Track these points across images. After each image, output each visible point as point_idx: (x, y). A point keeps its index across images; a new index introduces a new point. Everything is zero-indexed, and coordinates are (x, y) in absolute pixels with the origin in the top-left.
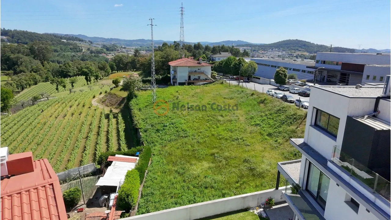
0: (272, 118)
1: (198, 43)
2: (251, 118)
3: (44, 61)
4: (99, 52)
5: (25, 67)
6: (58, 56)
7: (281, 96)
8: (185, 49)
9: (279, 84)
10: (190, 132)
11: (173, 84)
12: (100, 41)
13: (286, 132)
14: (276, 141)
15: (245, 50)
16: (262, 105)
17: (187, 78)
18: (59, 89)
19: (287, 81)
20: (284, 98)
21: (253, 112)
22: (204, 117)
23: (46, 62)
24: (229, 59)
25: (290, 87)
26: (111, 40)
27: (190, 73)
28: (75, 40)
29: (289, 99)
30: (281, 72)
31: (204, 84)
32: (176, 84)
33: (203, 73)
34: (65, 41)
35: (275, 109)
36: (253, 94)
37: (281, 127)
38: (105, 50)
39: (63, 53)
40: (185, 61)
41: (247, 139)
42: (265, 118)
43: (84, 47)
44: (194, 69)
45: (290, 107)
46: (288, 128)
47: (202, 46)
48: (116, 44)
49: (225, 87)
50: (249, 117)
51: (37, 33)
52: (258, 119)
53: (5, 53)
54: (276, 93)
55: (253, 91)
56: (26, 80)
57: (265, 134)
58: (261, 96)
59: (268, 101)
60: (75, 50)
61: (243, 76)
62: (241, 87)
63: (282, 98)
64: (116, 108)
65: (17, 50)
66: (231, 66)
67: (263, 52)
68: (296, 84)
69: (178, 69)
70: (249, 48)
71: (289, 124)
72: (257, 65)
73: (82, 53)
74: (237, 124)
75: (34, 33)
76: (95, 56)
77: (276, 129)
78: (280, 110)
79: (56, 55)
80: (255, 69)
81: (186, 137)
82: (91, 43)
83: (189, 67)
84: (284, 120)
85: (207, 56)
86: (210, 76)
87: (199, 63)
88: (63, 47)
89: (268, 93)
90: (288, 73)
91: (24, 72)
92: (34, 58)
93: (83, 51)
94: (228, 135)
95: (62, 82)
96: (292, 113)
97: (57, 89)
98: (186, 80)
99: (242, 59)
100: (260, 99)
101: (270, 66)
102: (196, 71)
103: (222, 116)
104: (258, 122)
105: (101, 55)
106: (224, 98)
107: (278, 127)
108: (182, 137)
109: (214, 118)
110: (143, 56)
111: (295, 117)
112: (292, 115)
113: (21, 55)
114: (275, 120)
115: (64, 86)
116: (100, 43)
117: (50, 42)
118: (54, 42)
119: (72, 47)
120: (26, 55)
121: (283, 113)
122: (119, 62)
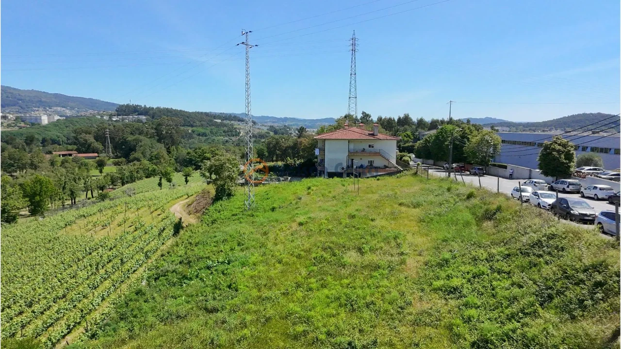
0: (507, 269)
2: (440, 266)
3: (172, 145)
4: (262, 136)
6: (205, 142)
8: (381, 125)
16: (487, 224)
17: (345, 164)
19: (574, 169)
21: (455, 245)
23: (174, 147)
27: (352, 152)
29: (577, 211)
32: (323, 175)
33: (377, 154)
35: (524, 239)
36: (470, 196)
39: (214, 138)
42: (484, 268)
43: (243, 129)
45: (578, 237)
50: (434, 260)
52: (463, 268)
54: (536, 194)
55: (476, 189)
58: (488, 200)
59: (506, 214)
61: (471, 164)
62: (451, 182)
63: (552, 207)
66: (447, 143)
68: (600, 177)
69: (327, 146)
71: (572, 306)
78: (539, 244)
79: (203, 140)
82: (255, 123)
83: (349, 141)
84: (550, 283)
86: (394, 162)
87: (372, 135)
91: (139, 160)
93: (241, 135)
95: (167, 173)
98: (343, 169)
100: (486, 208)
102: (364, 150)
104: (456, 282)
106: (400, 204)
107: (522, 311)
110: (308, 136)
112: (585, 271)
113: (141, 137)
114: (515, 279)
115: (169, 181)
116: (270, 124)
117: (198, 123)
118: (203, 123)
119: (226, 129)
120: (150, 137)
121: (548, 258)
122: (275, 146)
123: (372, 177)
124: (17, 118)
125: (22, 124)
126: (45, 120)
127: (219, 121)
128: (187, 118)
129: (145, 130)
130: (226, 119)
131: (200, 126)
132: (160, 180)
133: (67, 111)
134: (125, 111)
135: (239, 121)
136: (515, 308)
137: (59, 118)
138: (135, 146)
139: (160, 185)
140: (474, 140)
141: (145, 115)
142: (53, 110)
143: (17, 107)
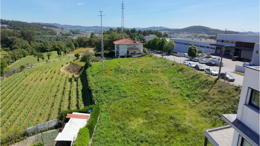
1: (134, 28)
2: (173, 83)
3: (31, 41)
4: (67, 35)
5: (18, 45)
6: (40, 38)
7: (194, 66)
8: (125, 32)
9: (191, 56)
10: (129, 94)
11: (116, 57)
12: (69, 27)
13: (201, 94)
14: (194, 101)
15: (165, 33)
16: (180, 72)
17: (126, 53)
18: (40, 60)
19: (197, 54)
20: (197, 68)
21: (174, 78)
22: (139, 81)
23: (32, 42)
24: (155, 39)
25: (199, 59)
26: (76, 27)
27: (129, 49)
28: (51, 27)
29: (200, 68)
30: (193, 48)
31: (138, 57)
32: (118, 57)
33: (137, 49)
34: (45, 27)
35: (191, 76)
36: (173, 65)
37: (196, 90)
38: (72, 33)
39: (44, 36)
40: (125, 41)
41: (171, 99)
42: (184, 82)
43: (58, 31)
44: (131, 47)
45: (202, 74)
46: (202, 91)
47: (136, 30)
48: (79, 29)
49: (153, 59)
50: (171, 82)
51: (27, 23)
52: (178, 83)
53: (5, 36)
54: (190, 64)
55: (174, 62)
56: (18, 54)
57: (185, 95)
58: (179, 66)
59: (185, 70)
60: (52, 33)
61: (165, 51)
62: (164, 59)
63: (194, 67)
64: (77, 74)
65: (12, 34)
66: (157, 44)
67: (177, 34)
68: (203, 57)
69: (120, 47)
70: (167, 31)
71: (203, 88)
72: (175, 43)
73: (56, 36)
74: (163, 87)
75: (25, 22)
76: (65, 37)
77: (193, 92)
78: (194, 76)
79: (39, 37)
80: (173, 46)
81: (126, 97)
82: (63, 29)
83: (128, 45)
84: (198, 84)
85: (139, 37)
86: (142, 51)
87: (135, 42)
88: (44, 32)
89: (184, 63)
90: (197, 49)
91: (17, 49)
92: (24, 39)
93: (57, 34)
94: (157, 95)
95: (41, 55)
96: (205, 79)
97: (38, 60)
99: (164, 39)
100: (179, 68)
101: (184, 44)
102: (132, 48)
103: (151, 81)
104: (179, 86)
105: (69, 37)
106: (153, 67)
108: (123, 97)
109: (146, 82)
110: (97, 38)
111: (207, 82)
112: (204, 81)
114: (191, 84)
115: (43, 58)
116: (69, 29)
117: (35, 29)
118: (38, 28)
119: (50, 31)
120: (18, 37)
121: (197, 79)
122: (80, 42)
123: (136, 57)
136: (193, 89)
138: (13, 42)
141: (6, 24)
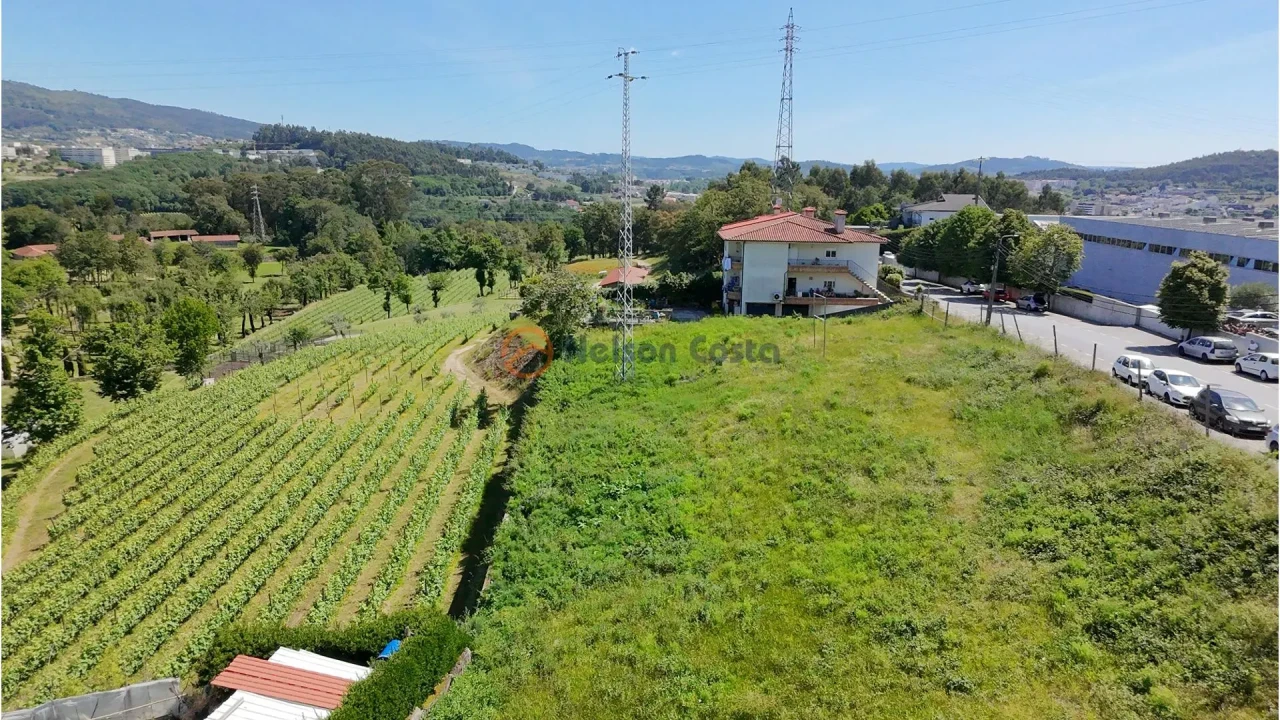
0: (1127, 517)
1: (867, 162)
2: (1011, 504)
3: (388, 220)
4: (558, 196)
5: (331, 236)
6: (441, 207)
7: (1193, 392)
8: (819, 184)
9: (1184, 326)
11: (727, 306)
13: (1211, 635)
14: (1144, 688)
15: (1046, 189)
16: (1079, 432)
17: (780, 288)
18: (392, 308)
19: (1224, 313)
20: (1209, 410)
21: (1029, 469)
23: (393, 224)
24: (963, 218)
27: (799, 267)
29: (1236, 414)
30: (1199, 276)
31: (842, 315)
32: (736, 309)
33: (845, 269)
35: (1153, 466)
36: (1040, 374)
37: (1177, 589)
38: (577, 189)
39: (459, 198)
41: (965, 638)
42: (1088, 511)
43: (518, 180)
44: (812, 255)
46: (1229, 608)
47: (880, 174)
48: (615, 171)
49: (927, 329)
50: (999, 495)
52: (1050, 510)
54: (1161, 376)
55: (1049, 357)
56: (318, 277)
57: (1080, 620)
58: (1081, 384)
60: (491, 189)
61: (1019, 287)
62: (995, 334)
63: (1191, 405)
64: (509, 387)
66: (971, 244)
67: (1123, 196)
70: (1066, 182)
71: (1236, 580)
72: (1081, 243)
73: (509, 199)
74: (931, 531)
76: (544, 206)
79: (438, 204)
80: (1070, 259)
82: (541, 167)
83: (791, 244)
84: (1199, 544)
85: (888, 209)
86: (872, 284)
87: (833, 231)
89: (1123, 371)
90: (1231, 281)
91: (325, 251)
93: (514, 192)
95: (400, 286)
98: (777, 297)
99: (1022, 221)
100: (1076, 401)
101: (1147, 247)
102: (816, 262)
103: (868, 472)
104: (1045, 534)
105: (563, 205)
106: (908, 381)
109: (828, 480)
110: (670, 208)
113: (325, 202)
114: (1143, 533)
115: (406, 300)
116: (571, 169)
117: (425, 167)
118: (437, 166)
119: (482, 179)
120: (340, 203)
121: (1194, 502)
122: (598, 226)
123: (834, 315)
124: (53, 153)
125: (64, 167)
126: (109, 158)
127: (468, 162)
128: (402, 156)
129: (331, 187)
130: (483, 158)
131: (429, 173)
132: (388, 298)
133: (150, 137)
134: (272, 140)
135: (508, 162)
136: (1148, 578)
137: (137, 153)
138: (314, 221)
139: (387, 307)
140: (1029, 244)
141: (314, 149)
142: (119, 135)
143: (44, 128)
